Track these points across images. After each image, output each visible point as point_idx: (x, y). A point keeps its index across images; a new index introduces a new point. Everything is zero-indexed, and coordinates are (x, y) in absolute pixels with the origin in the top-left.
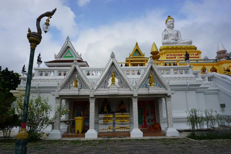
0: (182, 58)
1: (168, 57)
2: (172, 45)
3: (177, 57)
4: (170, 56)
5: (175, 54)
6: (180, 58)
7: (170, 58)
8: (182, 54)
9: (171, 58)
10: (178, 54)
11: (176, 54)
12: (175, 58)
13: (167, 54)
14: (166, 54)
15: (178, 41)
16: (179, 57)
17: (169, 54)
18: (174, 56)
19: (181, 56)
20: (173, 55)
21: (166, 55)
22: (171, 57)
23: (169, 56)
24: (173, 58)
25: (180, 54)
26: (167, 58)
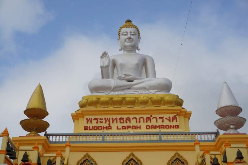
0: (129, 127)
1: (89, 125)
2: (112, 94)
3: (114, 125)
4: (94, 124)
5: (111, 117)
6: (124, 128)
7: (94, 128)
8: (131, 117)
9: (98, 128)
10: (119, 117)
11: (114, 117)
12: (109, 127)
13: (89, 117)
14: (86, 117)
15: (136, 81)
16: (120, 126)
17: (93, 117)
18: (108, 123)
19: (128, 124)
20: (104, 121)
21: (85, 121)
22: (99, 124)
23: (94, 122)
24: (103, 128)
25: (125, 117)
26: (86, 128)
